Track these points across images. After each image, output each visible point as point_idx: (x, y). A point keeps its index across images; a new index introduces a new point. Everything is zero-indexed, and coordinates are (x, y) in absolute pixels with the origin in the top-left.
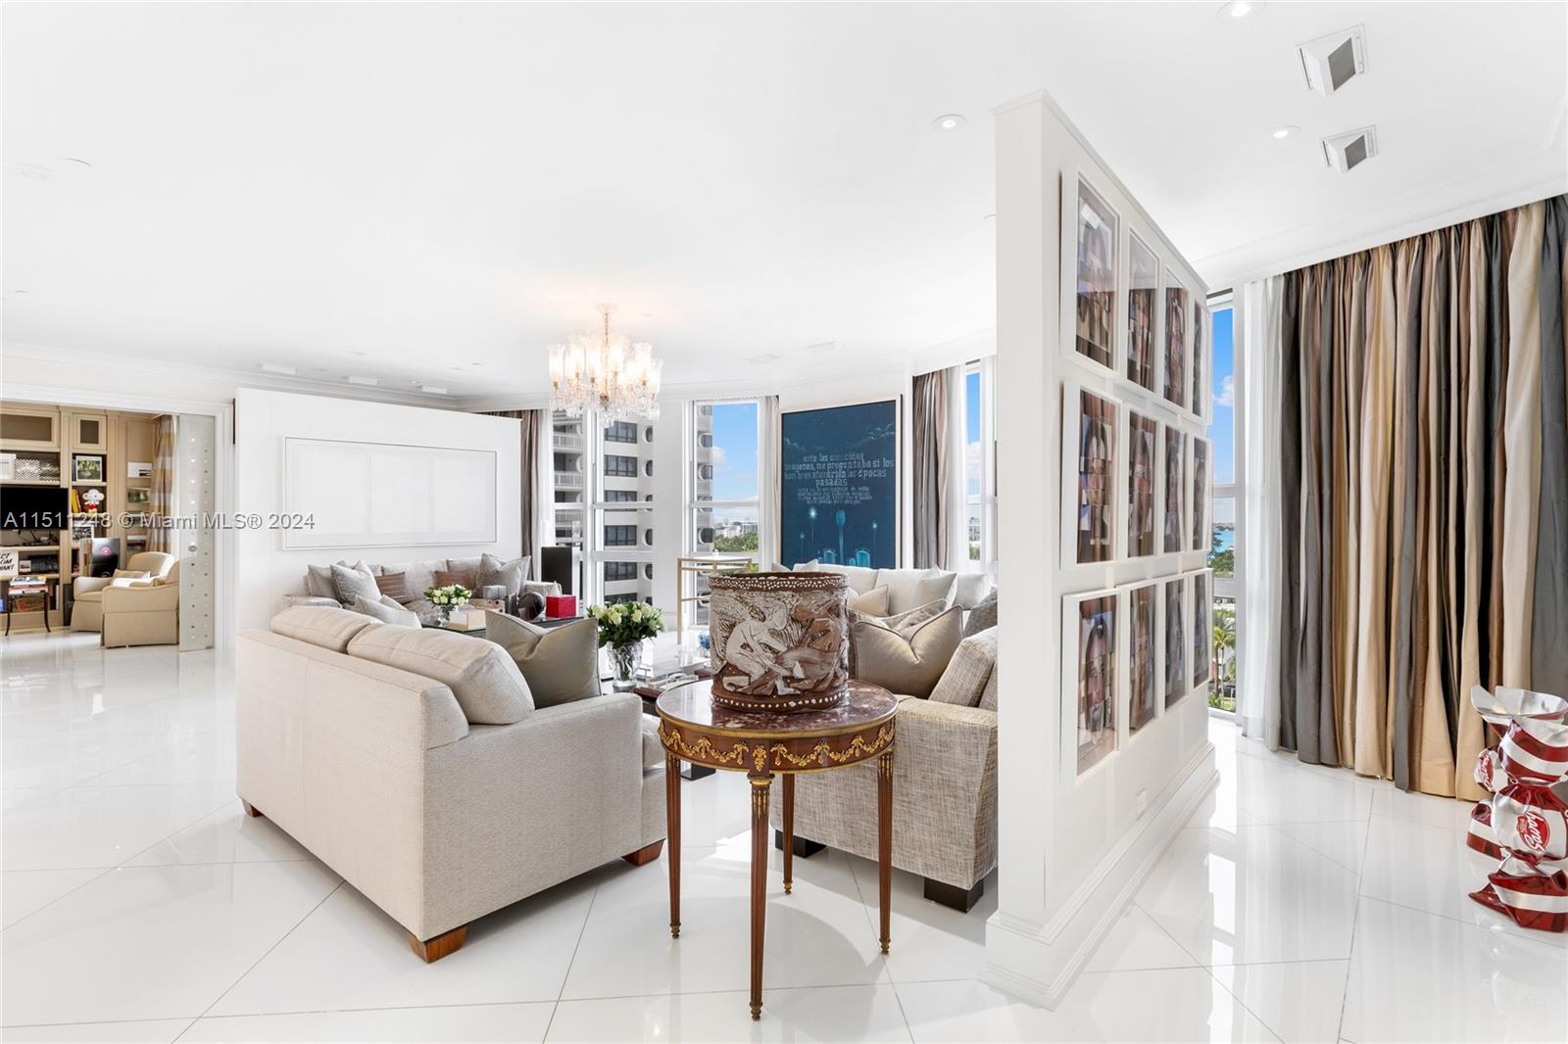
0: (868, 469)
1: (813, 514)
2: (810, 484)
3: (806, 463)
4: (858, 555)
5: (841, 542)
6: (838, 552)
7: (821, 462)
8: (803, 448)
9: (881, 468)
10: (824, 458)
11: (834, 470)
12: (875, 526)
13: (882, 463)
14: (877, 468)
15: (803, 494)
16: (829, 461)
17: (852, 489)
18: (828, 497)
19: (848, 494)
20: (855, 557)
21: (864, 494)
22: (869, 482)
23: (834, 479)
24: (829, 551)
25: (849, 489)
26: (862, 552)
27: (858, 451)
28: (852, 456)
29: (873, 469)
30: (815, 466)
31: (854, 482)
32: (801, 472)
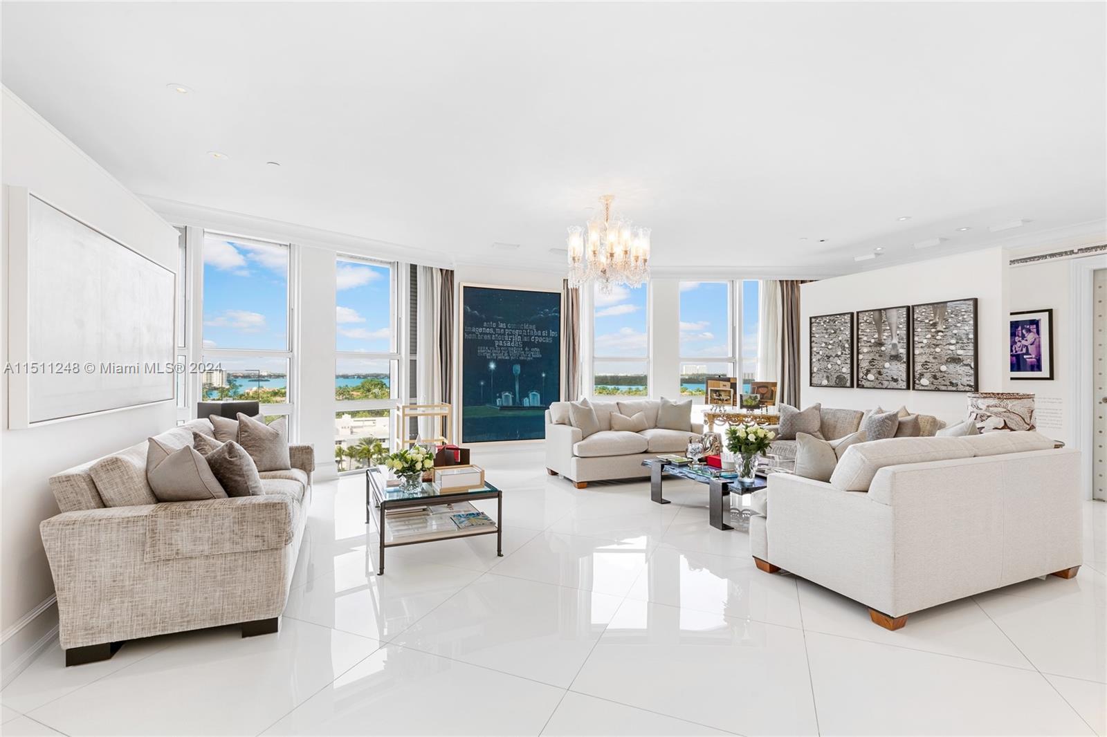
0: (539, 336)
1: (492, 366)
2: (490, 344)
3: (486, 328)
4: (530, 395)
5: (517, 387)
6: (514, 394)
7: (501, 328)
8: (484, 316)
9: (549, 336)
10: (501, 325)
11: (512, 335)
12: (544, 375)
13: (549, 333)
14: (545, 336)
15: (482, 351)
16: (507, 328)
17: (527, 349)
18: (506, 354)
19: (523, 352)
20: (528, 397)
21: (536, 353)
22: (539, 345)
23: (511, 342)
24: (507, 394)
25: (524, 350)
26: (534, 393)
27: (531, 323)
28: (526, 326)
29: (543, 337)
30: (494, 330)
31: (527, 345)
32: (481, 334)
